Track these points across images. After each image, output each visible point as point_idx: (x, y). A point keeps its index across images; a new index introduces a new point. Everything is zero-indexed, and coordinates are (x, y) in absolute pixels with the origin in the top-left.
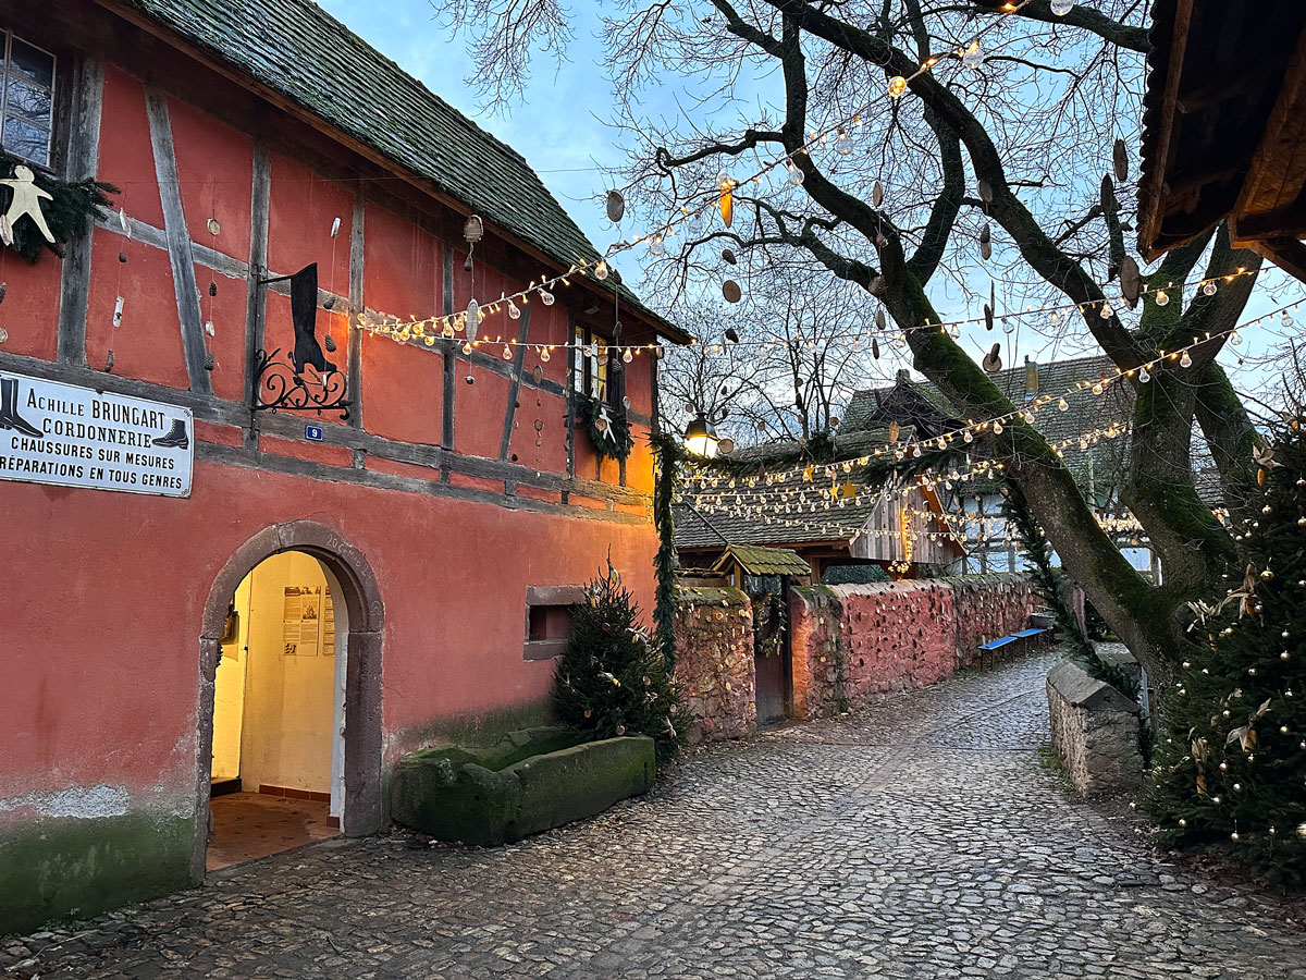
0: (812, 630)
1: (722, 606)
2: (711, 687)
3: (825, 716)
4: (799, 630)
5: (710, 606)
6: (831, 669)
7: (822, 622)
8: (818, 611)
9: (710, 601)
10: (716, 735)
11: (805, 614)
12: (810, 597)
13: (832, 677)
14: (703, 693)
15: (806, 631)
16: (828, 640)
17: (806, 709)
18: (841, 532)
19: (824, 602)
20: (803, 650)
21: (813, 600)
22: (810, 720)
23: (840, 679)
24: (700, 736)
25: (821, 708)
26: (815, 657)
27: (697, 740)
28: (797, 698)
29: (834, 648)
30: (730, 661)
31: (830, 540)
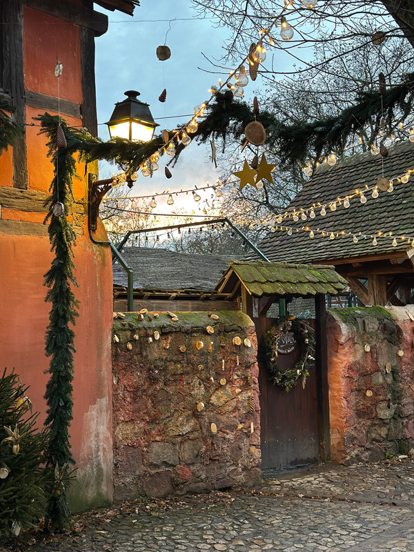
0: (351, 359)
1: (205, 332)
2: (187, 429)
3: (372, 459)
4: (335, 359)
5: (187, 332)
6: (384, 404)
7: (368, 349)
8: (362, 335)
9: (188, 326)
10: (193, 486)
11: (342, 340)
12: (351, 319)
13: (385, 413)
14: (176, 436)
15: (343, 361)
16: (378, 370)
17: (344, 452)
18: (395, 243)
19: (373, 325)
20: (339, 382)
21: (356, 323)
22: (348, 464)
23: (398, 416)
24: (169, 488)
25: (367, 449)
26: (359, 391)
27: (163, 492)
28: (335, 438)
29: (389, 380)
30: (219, 398)
31: (385, 254)
